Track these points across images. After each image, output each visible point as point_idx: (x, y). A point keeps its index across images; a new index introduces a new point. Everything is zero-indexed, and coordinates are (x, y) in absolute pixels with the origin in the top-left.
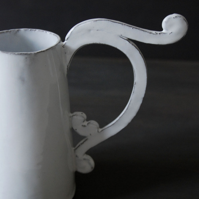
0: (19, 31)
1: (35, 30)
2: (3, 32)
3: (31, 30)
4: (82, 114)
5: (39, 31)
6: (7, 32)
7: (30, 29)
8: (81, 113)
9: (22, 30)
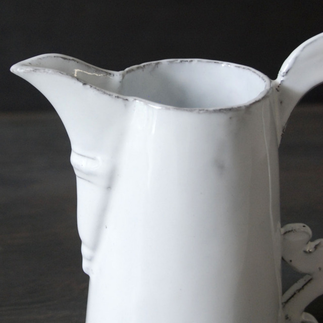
0: (159, 66)
1: (192, 61)
2: (132, 70)
3: (181, 61)
4: (304, 226)
5: (198, 61)
6: (138, 68)
7: (179, 60)
8: (302, 224)
9: (165, 62)
